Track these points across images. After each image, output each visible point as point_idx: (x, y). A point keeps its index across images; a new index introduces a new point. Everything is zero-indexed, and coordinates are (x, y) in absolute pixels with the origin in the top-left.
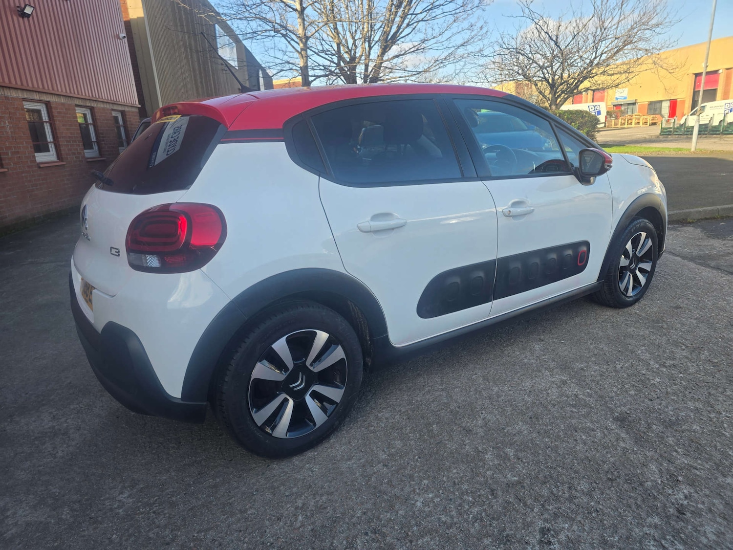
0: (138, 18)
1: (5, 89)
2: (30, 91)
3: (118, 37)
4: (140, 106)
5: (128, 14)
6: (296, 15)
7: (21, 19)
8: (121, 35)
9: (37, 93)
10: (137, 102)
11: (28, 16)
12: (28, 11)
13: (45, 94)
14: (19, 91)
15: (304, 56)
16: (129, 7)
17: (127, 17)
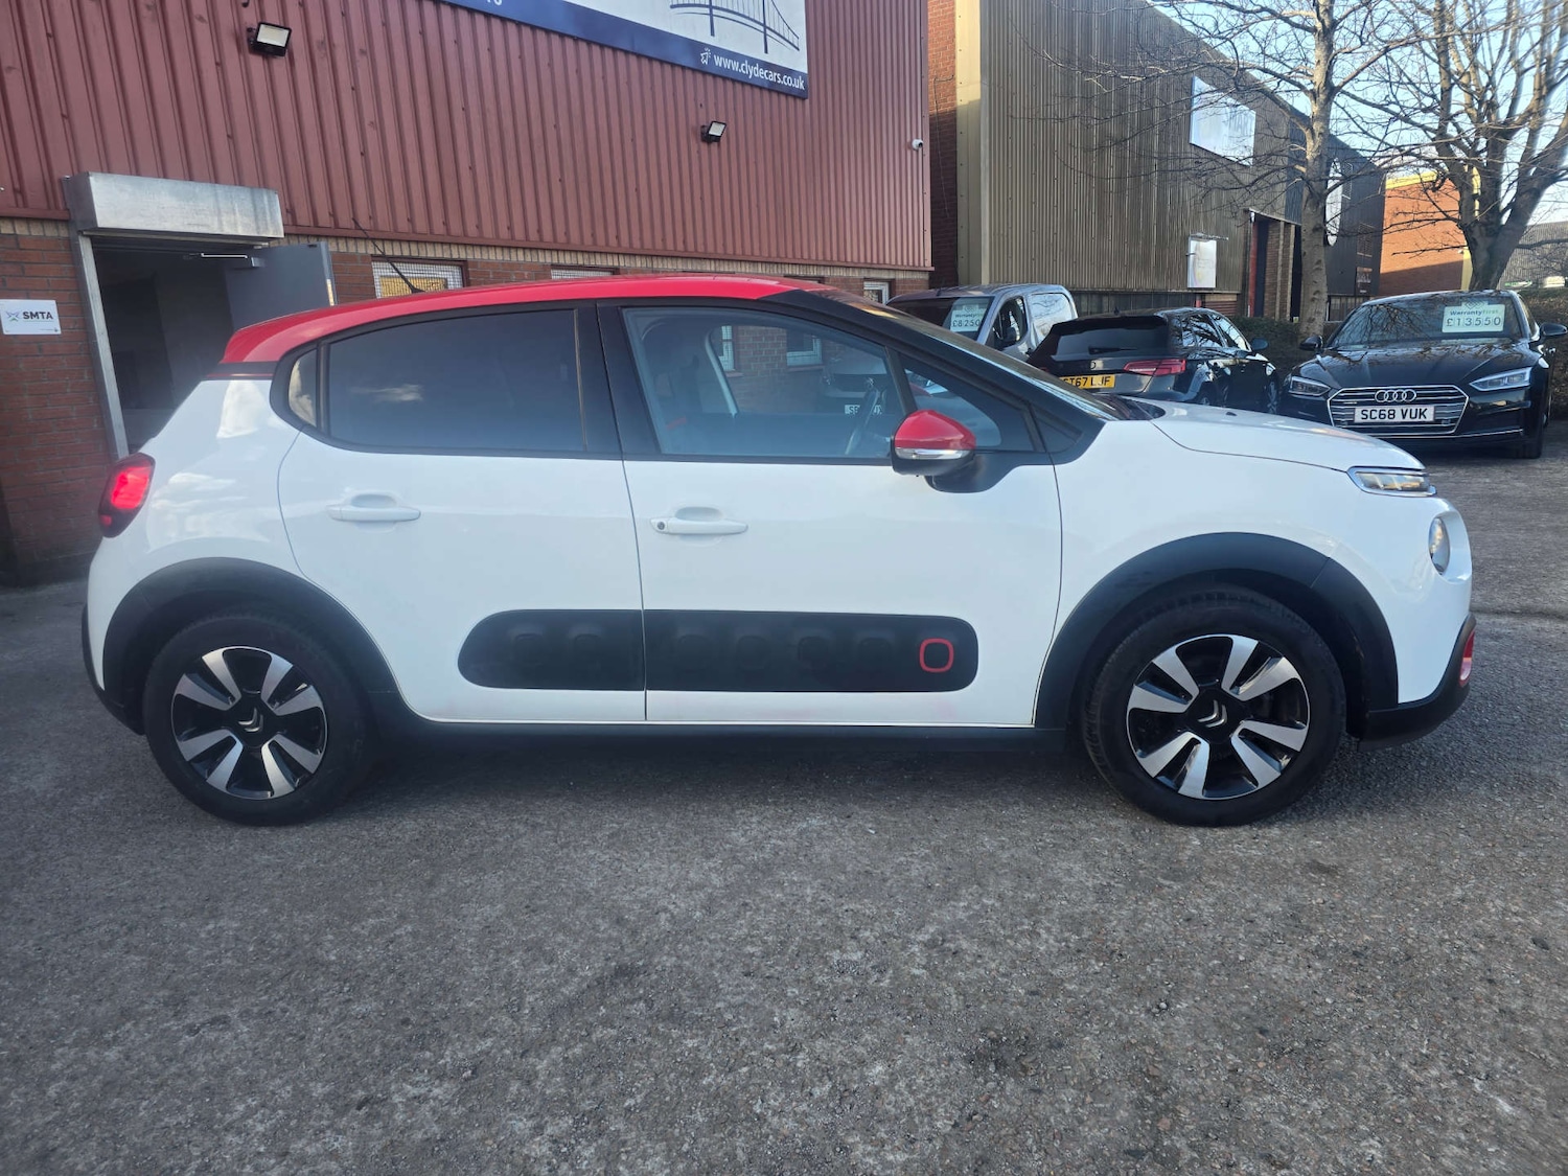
0: (970, 102)
1: (654, 258)
2: (700, 259)
3: (910, 146)
4: (933, 269)
5: (955, 99)
6: (1310, 40)
7: (704, 146)
8: (916, 143)
9: (713, 262)
10: (929, 262)
11: (717, 139)
12: (716, 130)
13: (726, 263)
14: (680, 261)
15: (1317, 134)
16: (958, 84)
17: (953, 104)
